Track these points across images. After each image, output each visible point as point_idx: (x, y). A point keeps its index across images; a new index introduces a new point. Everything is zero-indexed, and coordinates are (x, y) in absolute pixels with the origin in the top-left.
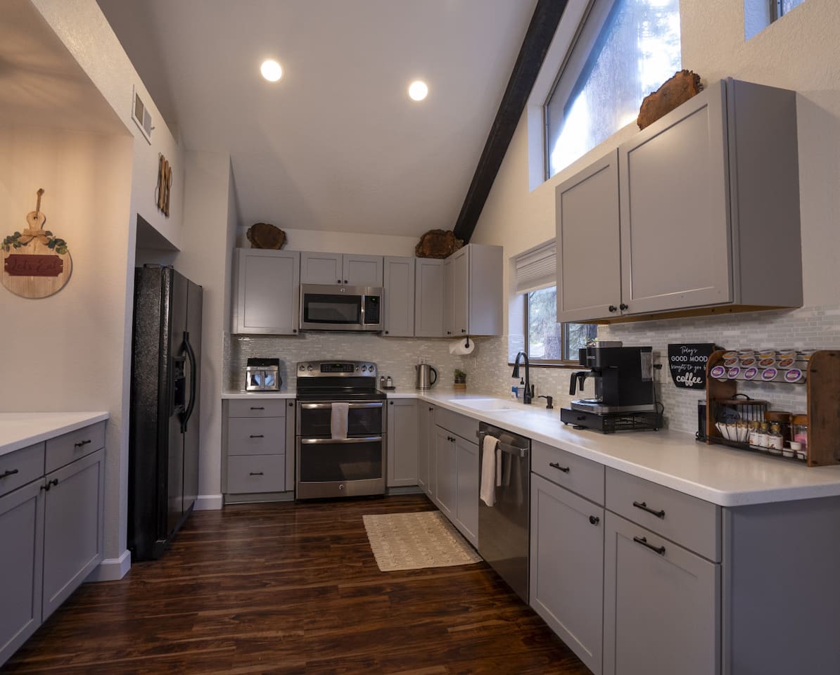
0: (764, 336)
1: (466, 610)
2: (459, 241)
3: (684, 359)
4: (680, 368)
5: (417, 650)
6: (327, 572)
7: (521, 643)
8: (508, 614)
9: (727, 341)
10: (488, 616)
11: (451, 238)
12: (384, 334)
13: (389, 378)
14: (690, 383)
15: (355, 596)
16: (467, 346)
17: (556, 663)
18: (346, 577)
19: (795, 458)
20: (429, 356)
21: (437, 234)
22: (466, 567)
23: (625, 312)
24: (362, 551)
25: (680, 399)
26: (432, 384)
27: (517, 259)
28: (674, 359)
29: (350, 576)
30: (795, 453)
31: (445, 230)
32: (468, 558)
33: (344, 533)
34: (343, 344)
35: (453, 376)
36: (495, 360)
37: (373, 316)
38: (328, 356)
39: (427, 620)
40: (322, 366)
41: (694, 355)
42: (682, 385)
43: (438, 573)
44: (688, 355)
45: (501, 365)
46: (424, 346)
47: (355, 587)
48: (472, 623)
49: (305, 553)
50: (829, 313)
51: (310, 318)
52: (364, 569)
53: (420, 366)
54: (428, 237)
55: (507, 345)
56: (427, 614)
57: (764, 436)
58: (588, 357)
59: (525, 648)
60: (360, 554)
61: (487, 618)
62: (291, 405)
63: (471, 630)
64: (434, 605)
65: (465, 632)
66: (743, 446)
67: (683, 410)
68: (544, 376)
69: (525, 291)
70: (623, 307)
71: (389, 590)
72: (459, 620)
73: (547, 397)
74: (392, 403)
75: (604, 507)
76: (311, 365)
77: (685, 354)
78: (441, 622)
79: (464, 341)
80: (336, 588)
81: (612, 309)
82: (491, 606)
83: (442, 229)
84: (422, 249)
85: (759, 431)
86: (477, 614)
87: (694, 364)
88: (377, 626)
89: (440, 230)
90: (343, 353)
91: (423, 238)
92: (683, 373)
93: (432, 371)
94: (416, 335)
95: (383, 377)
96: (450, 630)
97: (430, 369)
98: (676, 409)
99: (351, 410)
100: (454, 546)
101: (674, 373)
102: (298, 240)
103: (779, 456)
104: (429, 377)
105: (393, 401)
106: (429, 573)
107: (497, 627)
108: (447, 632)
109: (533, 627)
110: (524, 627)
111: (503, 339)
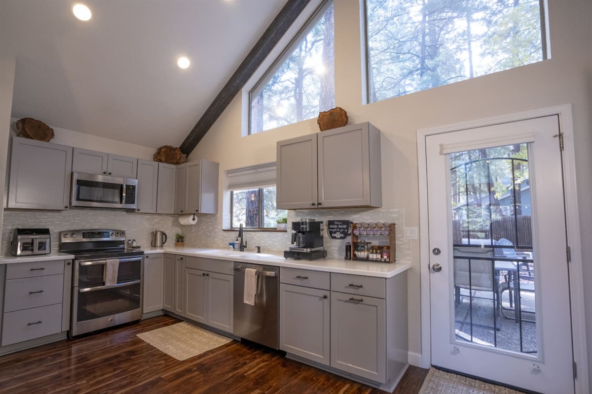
0: (369, 217)
1: (245, 364)
2: (184, 155)
3: (336, 227)
4: (334, 230)
5: (239, 388)
6: (145, 372)
7: (282, 368)
8: (266, 359)
9: (354, 219)
10: (258, 362)
11: (179, 152)
12: (136, 211)
13: (134, 240)
14: (338, 237)
15: (178, 378)
16: (194, 219)
17: (301, 370)
18: (161, 371)
19: (385, 262)
20: (160, 225)
21: (170, 148)
22: (227, 346)
23: (320, 206)
24: (157, 355)
25: (332, 244)
26: (164, 243)
27: (229, 172)
28: (331, 226)
29: (164, 370)
30: (385, 259)
31: (175, 147)
32: (225, 341)
33: (133, 348)
34: (99, 218)
35: (174, 238)
36: (211, 228)
37: (131, 199)
38: (87, 227)
39: (231, 375)
40: (83, 233)
41: (340, 225)
42: (335, 238)
43: (214, 352)
44: (338, 225)
45: (217, 230)
46: (157, 219)
47: (173, 374)
48: (253, 368)
49: (115, 368)
50: (391, 210)
51: (81, 197)
52: (168, 364)
53: (156, 232)
54: (163, 150)
55: (222, 219)
56: (228, 372)
57: (375, 255)
58: (302, 226)
59: (284, 369)
60: (157, 357)
61: (258, 364)
62: (69, 264)
63: (256, 371)
64: (227, 367)
65: (253, 373)
66: (367, 260)
67: (334, 248)
68: (251, 236)
69: (232, 190)
70: (320, 204)
71: (195, 369)
72: (247, 369)
73: (258, 247)
74: (147, 257)
75: (330, 290)
76: (73, 233)
77: (336, 224)
78: (238, 373)
79: (192, 217)
80: (160, 379)
81: (313, 204)
82: (255, 358)
83: (172, 146)
84: (160, 156)
85: (372, 253)
86: (252, 364)
87: (340, 229)
88: (206, 387)
89: (170, 146)
90: (100, 224)
91: (160, 150)
92: (335, 232)
93: (164, 236)
94: (158, 212)
95: (130, 240)
96: (246, 374)
97: (163, 234)
98: (331, 248)
99: (121, 263)
100: (211, 337)
101: (331, 233)
102: (64, 137)
103: (380, 261)
104: (162, 238)
105: (148, 255)
106: (210, 353)
107: (267, 365)
108: (245, 376)
109: (281, 360)
110: (277, 362)
111: (218, 215)
